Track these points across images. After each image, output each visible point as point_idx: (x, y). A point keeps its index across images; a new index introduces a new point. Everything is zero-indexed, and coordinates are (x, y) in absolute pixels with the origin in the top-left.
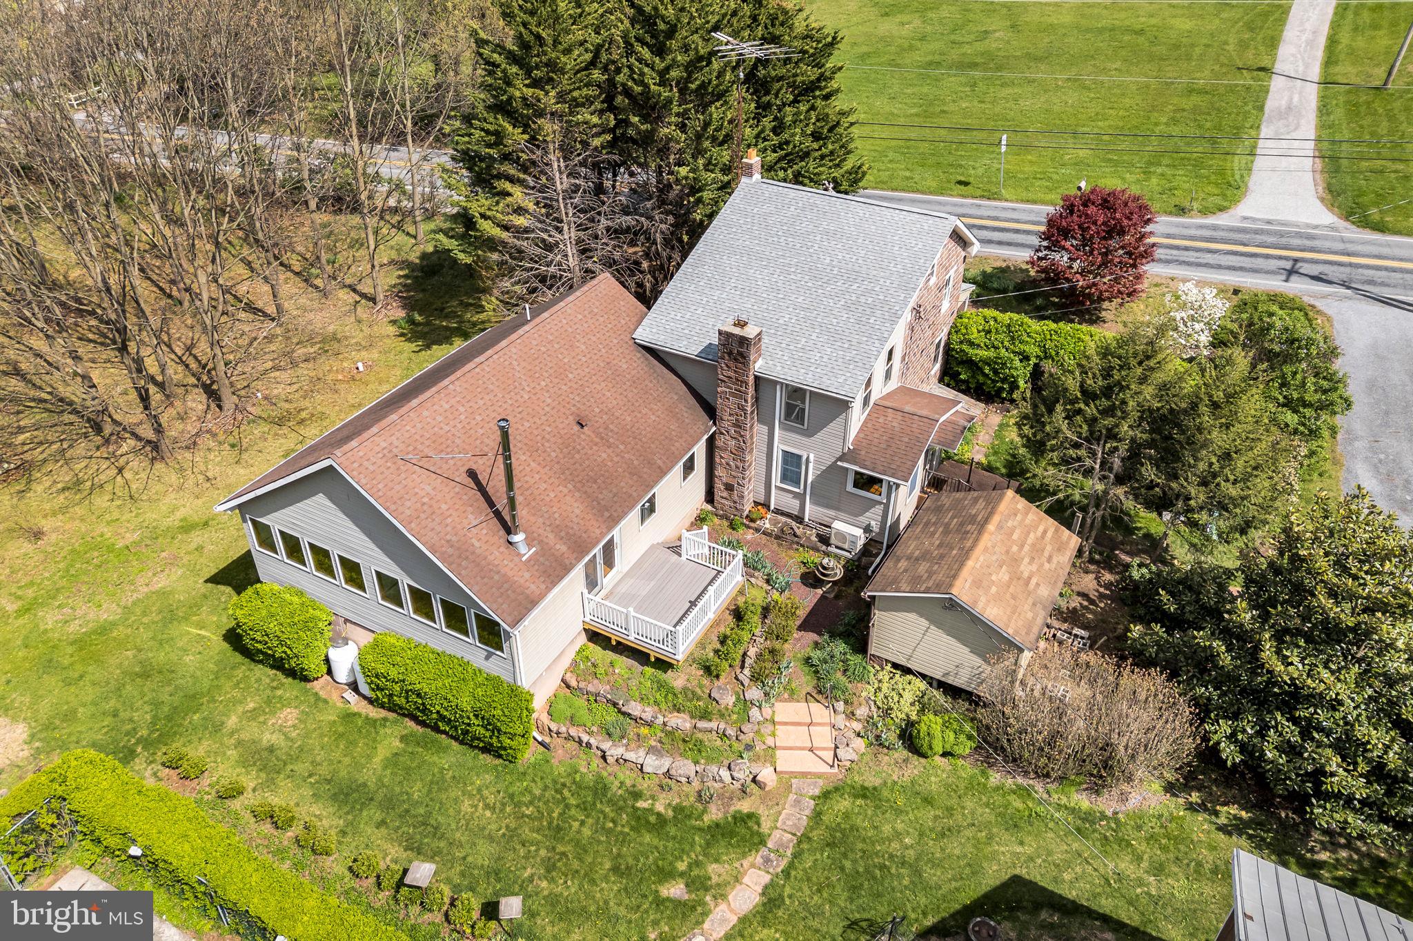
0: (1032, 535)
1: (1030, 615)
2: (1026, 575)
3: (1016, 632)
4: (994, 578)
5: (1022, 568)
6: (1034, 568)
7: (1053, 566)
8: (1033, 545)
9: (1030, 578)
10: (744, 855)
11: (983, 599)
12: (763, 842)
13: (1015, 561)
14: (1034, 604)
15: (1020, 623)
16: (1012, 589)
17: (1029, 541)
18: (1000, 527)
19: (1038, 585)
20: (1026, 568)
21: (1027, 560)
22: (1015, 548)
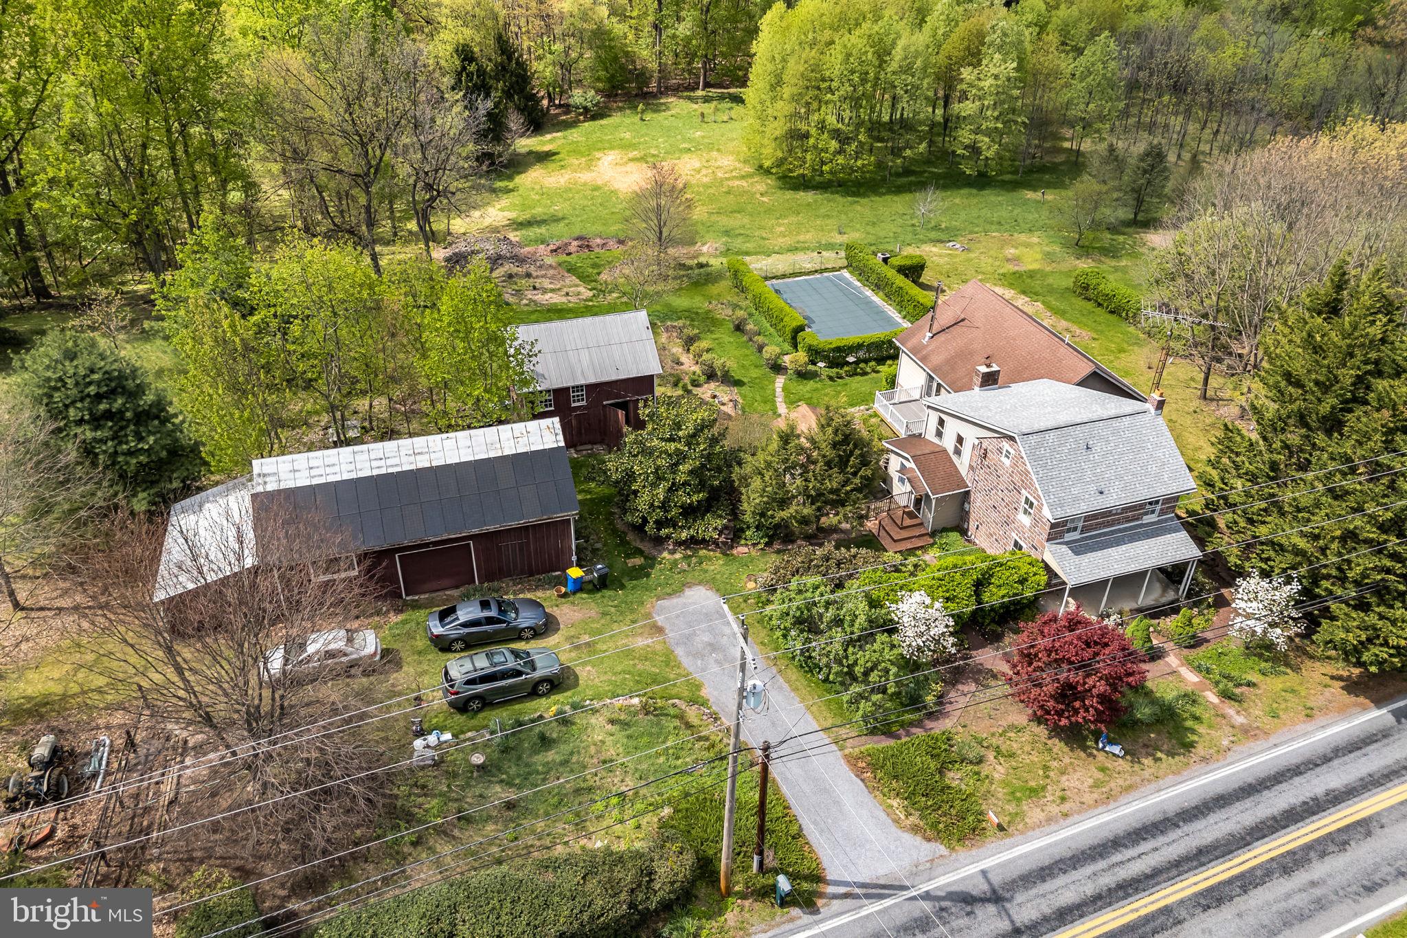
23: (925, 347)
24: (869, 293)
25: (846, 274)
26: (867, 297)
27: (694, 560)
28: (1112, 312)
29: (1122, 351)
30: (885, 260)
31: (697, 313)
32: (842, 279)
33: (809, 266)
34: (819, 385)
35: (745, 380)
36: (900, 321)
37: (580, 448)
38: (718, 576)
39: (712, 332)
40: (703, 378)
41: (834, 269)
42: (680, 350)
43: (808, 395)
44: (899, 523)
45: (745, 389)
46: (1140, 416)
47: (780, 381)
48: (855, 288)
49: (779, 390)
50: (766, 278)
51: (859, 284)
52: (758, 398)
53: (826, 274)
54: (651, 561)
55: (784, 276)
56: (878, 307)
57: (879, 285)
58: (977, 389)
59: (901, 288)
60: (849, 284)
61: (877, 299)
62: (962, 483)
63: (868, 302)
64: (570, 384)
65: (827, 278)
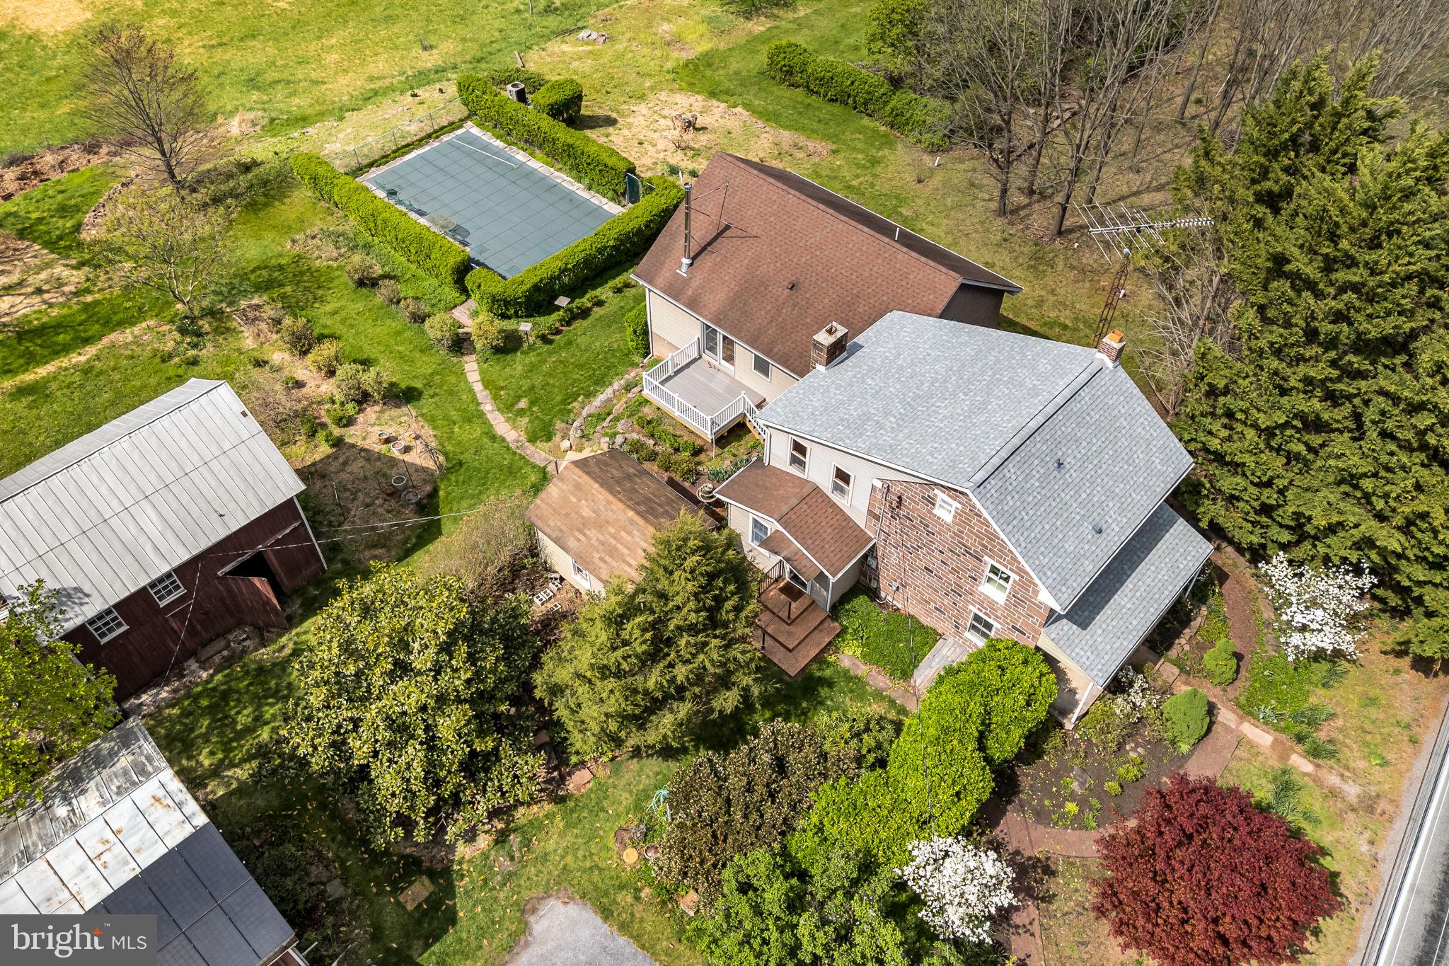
0: (625, 551)
1: (552, 524)
2: (588, 533)
3: (538, 507)
4: (583, 502)
5: (594, 531)
6: (594, 542)
7: (597, 561)
8: (617, 550)
9: (585, 535)
10: (527, 433)
11: (565, 487)
12: (529, 441)
13: (600, 527)
14: (561, 530)
15: (546, 513)
16: (573, 515)
17: (620, 547)
18: (632, 521)
19: (579, 540)
20: (593, 533)
21: (601, 538)
22: (612, 530)
23: (686, 282)
24: (521, 156)
25: (472, 128)
26: (522, 165)
27: (515, 839)
28: (831, 100)
29: (875, 162)
30: (521, 96)
31: (281, 268)
32: (472, 140)
33: (414, 129)
34: (532, 358)
35: (418, 384)
36: (585, 195)
37: (204, 654)
38: (569, 860)
39: (322, 301)
40: (351, 408)
41: (452, 126)
42: (287, 356)
43: (526, 384)
44: (784, 615)
45: (426, 404)
46: (1097, 379)
47: (471, 367)
48: (498, 152)
49: (478, 387)
50: (360, 170)
51: (499, 143)
52: (454, 415)
53: (445, 138)
54: (443, 876)
55: (385, 159)
56: (543, 178)
57: (533, 141)
58: (820, 368)
59: (571, 146)
60: (486, 147)
61: (537, 164)
62: (862, 537)
63: (529, 174)
64: (144, 582)
65: (449, 143)
